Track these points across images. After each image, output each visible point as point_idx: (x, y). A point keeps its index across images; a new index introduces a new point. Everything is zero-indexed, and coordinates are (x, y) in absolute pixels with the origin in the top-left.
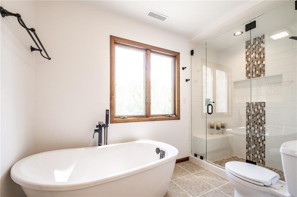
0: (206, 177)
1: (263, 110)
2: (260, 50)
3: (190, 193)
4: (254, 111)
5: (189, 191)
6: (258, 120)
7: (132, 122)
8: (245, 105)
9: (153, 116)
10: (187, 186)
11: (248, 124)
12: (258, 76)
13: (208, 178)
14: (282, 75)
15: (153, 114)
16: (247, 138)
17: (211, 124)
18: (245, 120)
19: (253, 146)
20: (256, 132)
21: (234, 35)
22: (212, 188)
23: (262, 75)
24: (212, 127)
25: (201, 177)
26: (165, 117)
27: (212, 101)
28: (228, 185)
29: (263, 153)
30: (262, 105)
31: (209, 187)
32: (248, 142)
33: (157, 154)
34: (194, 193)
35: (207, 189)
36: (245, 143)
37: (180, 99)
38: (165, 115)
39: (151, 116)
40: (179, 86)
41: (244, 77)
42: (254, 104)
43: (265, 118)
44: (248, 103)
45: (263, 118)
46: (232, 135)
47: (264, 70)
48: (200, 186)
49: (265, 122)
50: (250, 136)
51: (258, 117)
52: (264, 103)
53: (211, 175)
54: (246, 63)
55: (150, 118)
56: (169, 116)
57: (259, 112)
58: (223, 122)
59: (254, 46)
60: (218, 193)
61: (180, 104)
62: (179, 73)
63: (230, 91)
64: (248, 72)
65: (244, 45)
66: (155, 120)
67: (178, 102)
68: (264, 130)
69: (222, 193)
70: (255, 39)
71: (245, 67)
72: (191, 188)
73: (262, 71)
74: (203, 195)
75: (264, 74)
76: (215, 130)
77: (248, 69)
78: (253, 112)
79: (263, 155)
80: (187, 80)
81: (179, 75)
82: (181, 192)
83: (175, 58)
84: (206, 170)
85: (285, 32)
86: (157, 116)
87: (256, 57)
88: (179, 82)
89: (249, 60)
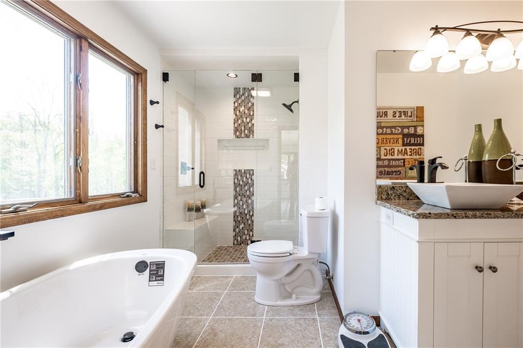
0: (204, 285)
1: (251, 179)
2: (250, 105)
3: (202, 315)
4: (243, 180)
5: (197, 313)
6: (246, 192)
7: (44, 220)
8: (232, 173)
9: (92, 199)
10: (189, 311)
11: (236, 198)
12: (248, 137)
13: (207, 285)
14: (268, 140)
15: (92, 195)
16: (234, 217)
17: (188, 205)
18: (232, 193)
19: (242, 226)
20: (245, 206)
21: (227, 75)
22: (221, 294)
23: (251, 136)
24: (190, 209)
25: (198, 288)
26: (119, 199)
27: (191, 167)
28: (235, 281)
29: (251, 231)
30: (250, 172)
31: (218, 294)
32: (236, 222)
33: (138, 273)
34: (205, 312)
35: (218, 298)
36: (232, 223)
37: (147, 162)
38: (119, 195)
39: (89, 200)
40: (146, 136)
41: (231, 135)
42: (243, 172)
43: (253, 188)
44: (236, 170)
45: (251, 190)
46: (216, 217)
47: (253, 131)
48: (206, 300)
49: (253, 194)
50: (237, 214)
51: (246, 188)
52: (253, 170)
53: (208, 281)
54: (234, 117)
55: (90, 203)
56: (128, 196)
57: (248, 182)
58: (204, 200)
59: (243, 98)
60: (232, 295)
61: (147, 171)
62: (146, 110)
63: (203, 152)
64: (236, 130)
65: (232, 92)
66: (102, 207)
67: (144, 167)
68: (252, 203)
69: (236, 293)
70: (245, 88)
71: (233, 122)
72: (197, 309)
73: (251, 131)
74: (218, 306)
75: (253, 136)
76: (193, 213)
77: (236, 125)
78: (241, 183)
79: (251, 233)
80: (157, 127)
81: (146, 113)
82: (188, 322)
83: (136, 76)
84: (198, 277)
85: (268, 92)
86: (102, 198)
87: (245, 112)
88: (145, 127)
89: (238, 114)
